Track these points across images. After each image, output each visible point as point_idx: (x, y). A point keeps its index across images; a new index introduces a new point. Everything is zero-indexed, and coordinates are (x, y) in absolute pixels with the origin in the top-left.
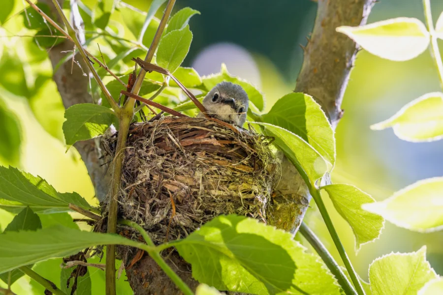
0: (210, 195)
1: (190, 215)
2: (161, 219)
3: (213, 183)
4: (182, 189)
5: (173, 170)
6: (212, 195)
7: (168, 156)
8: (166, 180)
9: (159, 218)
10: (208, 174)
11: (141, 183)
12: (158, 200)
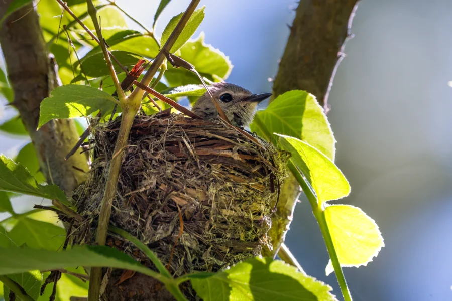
0: (221, 215)
1: (198, 236)
2: (164, 236)
3: (225, 200)
4: (192, 204)
5: (184, 181)
6: (223, 215)
7: (179, 164)
8: (176, 192)
9: (161, 234)
10: (221, 190)
11: (144, 191)
12: (161, 213)
